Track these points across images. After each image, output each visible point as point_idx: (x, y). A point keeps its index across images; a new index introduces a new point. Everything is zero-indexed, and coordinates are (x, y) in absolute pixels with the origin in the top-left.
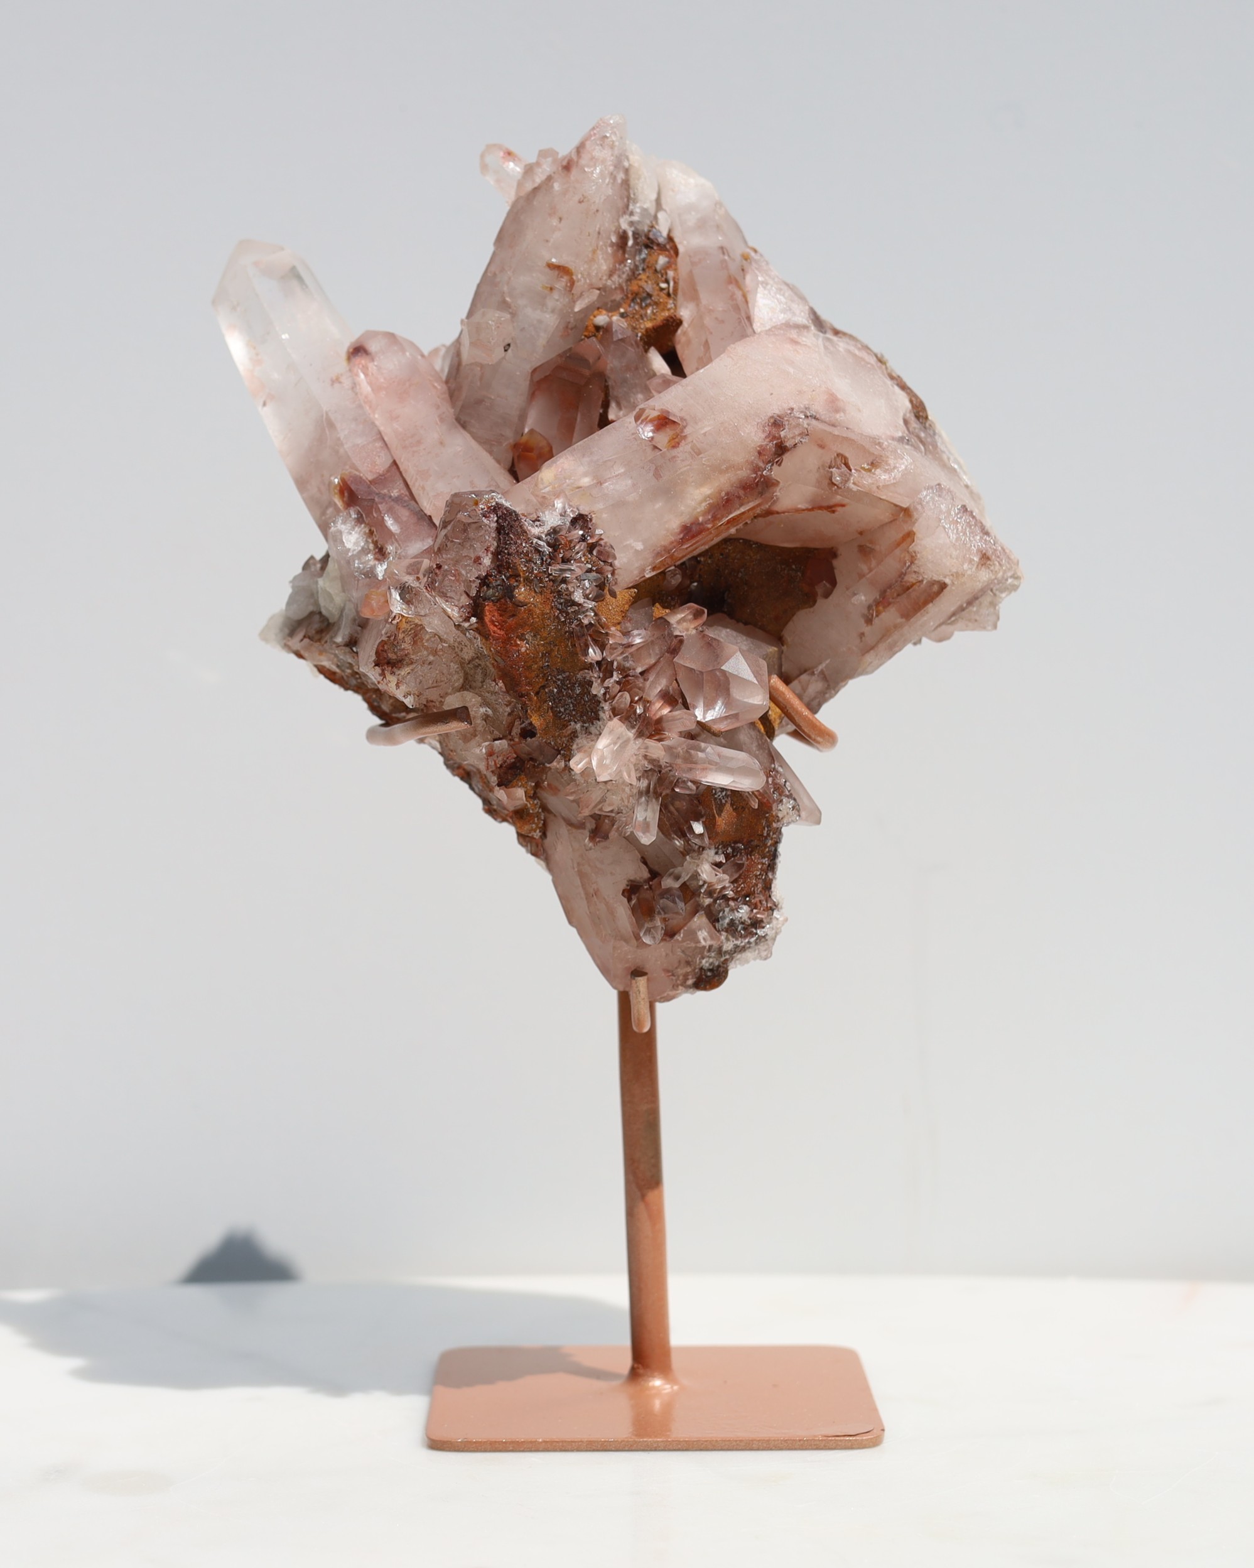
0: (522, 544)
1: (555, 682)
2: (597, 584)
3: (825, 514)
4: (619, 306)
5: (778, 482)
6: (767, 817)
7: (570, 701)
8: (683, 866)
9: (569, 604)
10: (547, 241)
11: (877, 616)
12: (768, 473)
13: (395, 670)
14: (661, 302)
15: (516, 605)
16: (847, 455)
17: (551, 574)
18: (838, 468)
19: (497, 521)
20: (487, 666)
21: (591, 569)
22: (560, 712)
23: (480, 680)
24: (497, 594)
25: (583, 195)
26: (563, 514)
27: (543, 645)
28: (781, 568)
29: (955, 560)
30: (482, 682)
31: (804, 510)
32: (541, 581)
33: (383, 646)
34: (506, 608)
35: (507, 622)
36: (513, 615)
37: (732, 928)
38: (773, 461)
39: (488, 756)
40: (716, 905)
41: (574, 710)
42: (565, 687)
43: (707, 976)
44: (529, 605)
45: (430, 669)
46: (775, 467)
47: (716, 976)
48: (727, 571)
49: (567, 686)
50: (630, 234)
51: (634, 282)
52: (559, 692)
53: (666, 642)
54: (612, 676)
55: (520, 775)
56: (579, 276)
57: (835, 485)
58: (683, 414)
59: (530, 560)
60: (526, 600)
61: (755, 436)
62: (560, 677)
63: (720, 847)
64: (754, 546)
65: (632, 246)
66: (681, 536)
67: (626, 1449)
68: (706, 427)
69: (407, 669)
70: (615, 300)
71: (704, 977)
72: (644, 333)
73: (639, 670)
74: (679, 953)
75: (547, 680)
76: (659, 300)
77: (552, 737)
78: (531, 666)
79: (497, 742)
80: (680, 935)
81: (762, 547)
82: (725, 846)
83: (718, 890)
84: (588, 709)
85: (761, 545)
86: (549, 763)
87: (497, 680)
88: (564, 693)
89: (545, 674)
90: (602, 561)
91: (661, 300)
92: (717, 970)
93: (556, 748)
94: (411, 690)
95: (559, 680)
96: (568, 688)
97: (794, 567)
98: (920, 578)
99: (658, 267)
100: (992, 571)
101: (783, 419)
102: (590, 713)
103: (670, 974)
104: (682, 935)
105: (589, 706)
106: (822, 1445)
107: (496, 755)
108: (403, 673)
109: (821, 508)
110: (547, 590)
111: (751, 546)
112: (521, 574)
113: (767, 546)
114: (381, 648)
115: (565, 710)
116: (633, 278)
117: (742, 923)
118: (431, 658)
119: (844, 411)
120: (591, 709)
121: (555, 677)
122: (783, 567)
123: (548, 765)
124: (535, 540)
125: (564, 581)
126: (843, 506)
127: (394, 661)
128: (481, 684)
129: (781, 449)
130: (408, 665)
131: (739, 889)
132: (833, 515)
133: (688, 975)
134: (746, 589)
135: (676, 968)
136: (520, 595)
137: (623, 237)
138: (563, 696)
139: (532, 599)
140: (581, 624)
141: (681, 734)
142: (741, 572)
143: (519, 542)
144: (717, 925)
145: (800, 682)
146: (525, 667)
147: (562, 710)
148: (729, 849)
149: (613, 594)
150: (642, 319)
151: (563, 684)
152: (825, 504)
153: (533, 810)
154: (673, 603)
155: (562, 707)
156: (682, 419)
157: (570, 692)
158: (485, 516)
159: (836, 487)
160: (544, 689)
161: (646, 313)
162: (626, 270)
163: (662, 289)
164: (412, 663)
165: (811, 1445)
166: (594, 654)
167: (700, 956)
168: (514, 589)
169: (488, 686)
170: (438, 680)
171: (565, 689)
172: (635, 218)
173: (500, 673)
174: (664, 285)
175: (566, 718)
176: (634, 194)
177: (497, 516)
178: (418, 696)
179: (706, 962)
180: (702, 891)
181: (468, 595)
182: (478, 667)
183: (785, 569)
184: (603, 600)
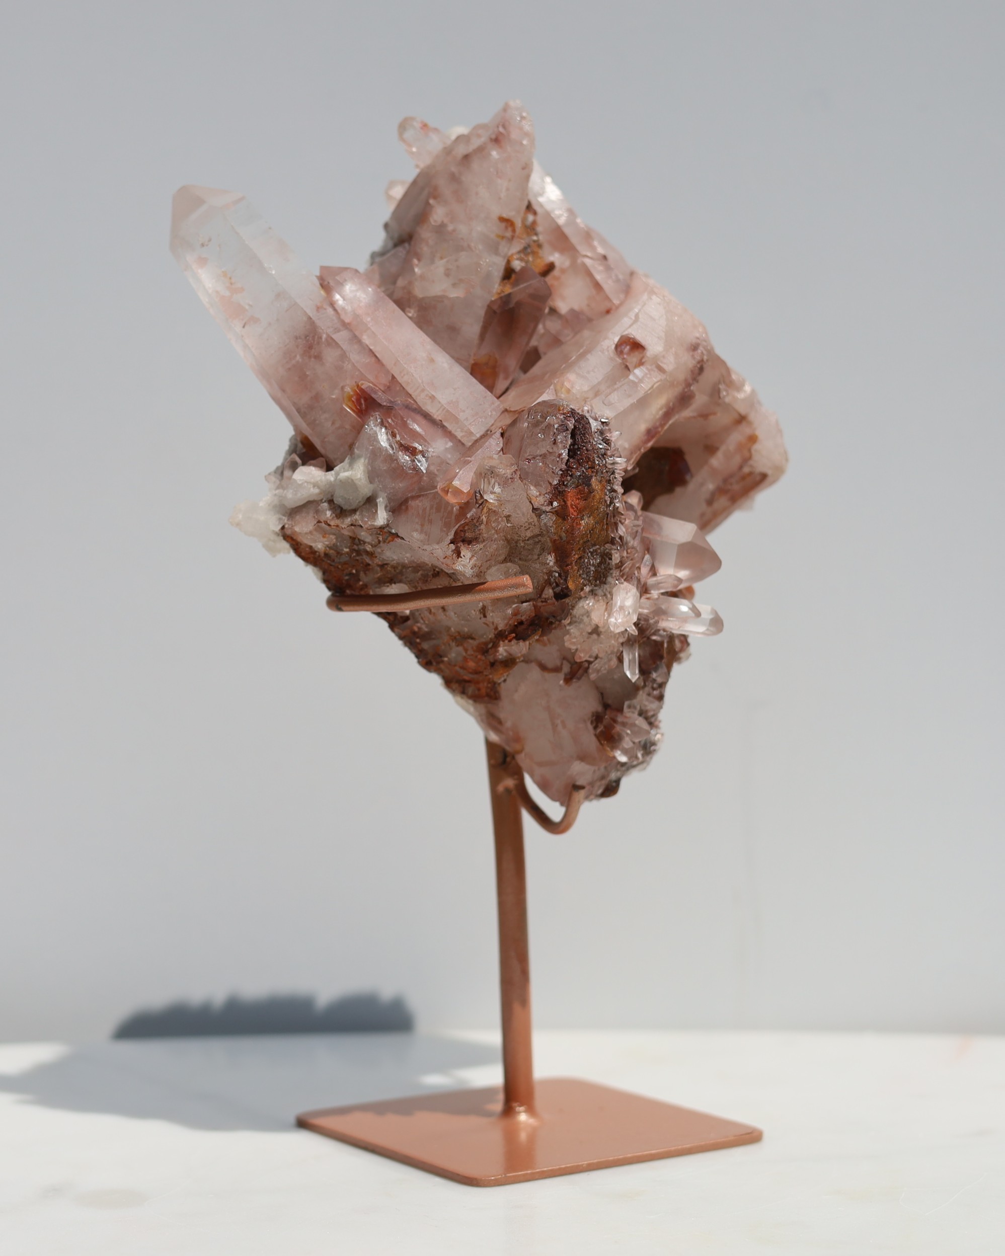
5: (694, 395)
12: (691, 388)
23: (537, 553)
30: (539, 555)
33: (464, 527)
69: (482, 546)
79: (525, 604)
84: (602, 575)
102: (602, 579)
107: (520, 615)
114: (461, 529)
120: (604, 575)
127: (470, 539)
128: (537, 556)
152: (705, 412)
160: (581, 560)
164: (484, 541)
173: (556, 547)
177: (574, 420)
182: (538, 542)
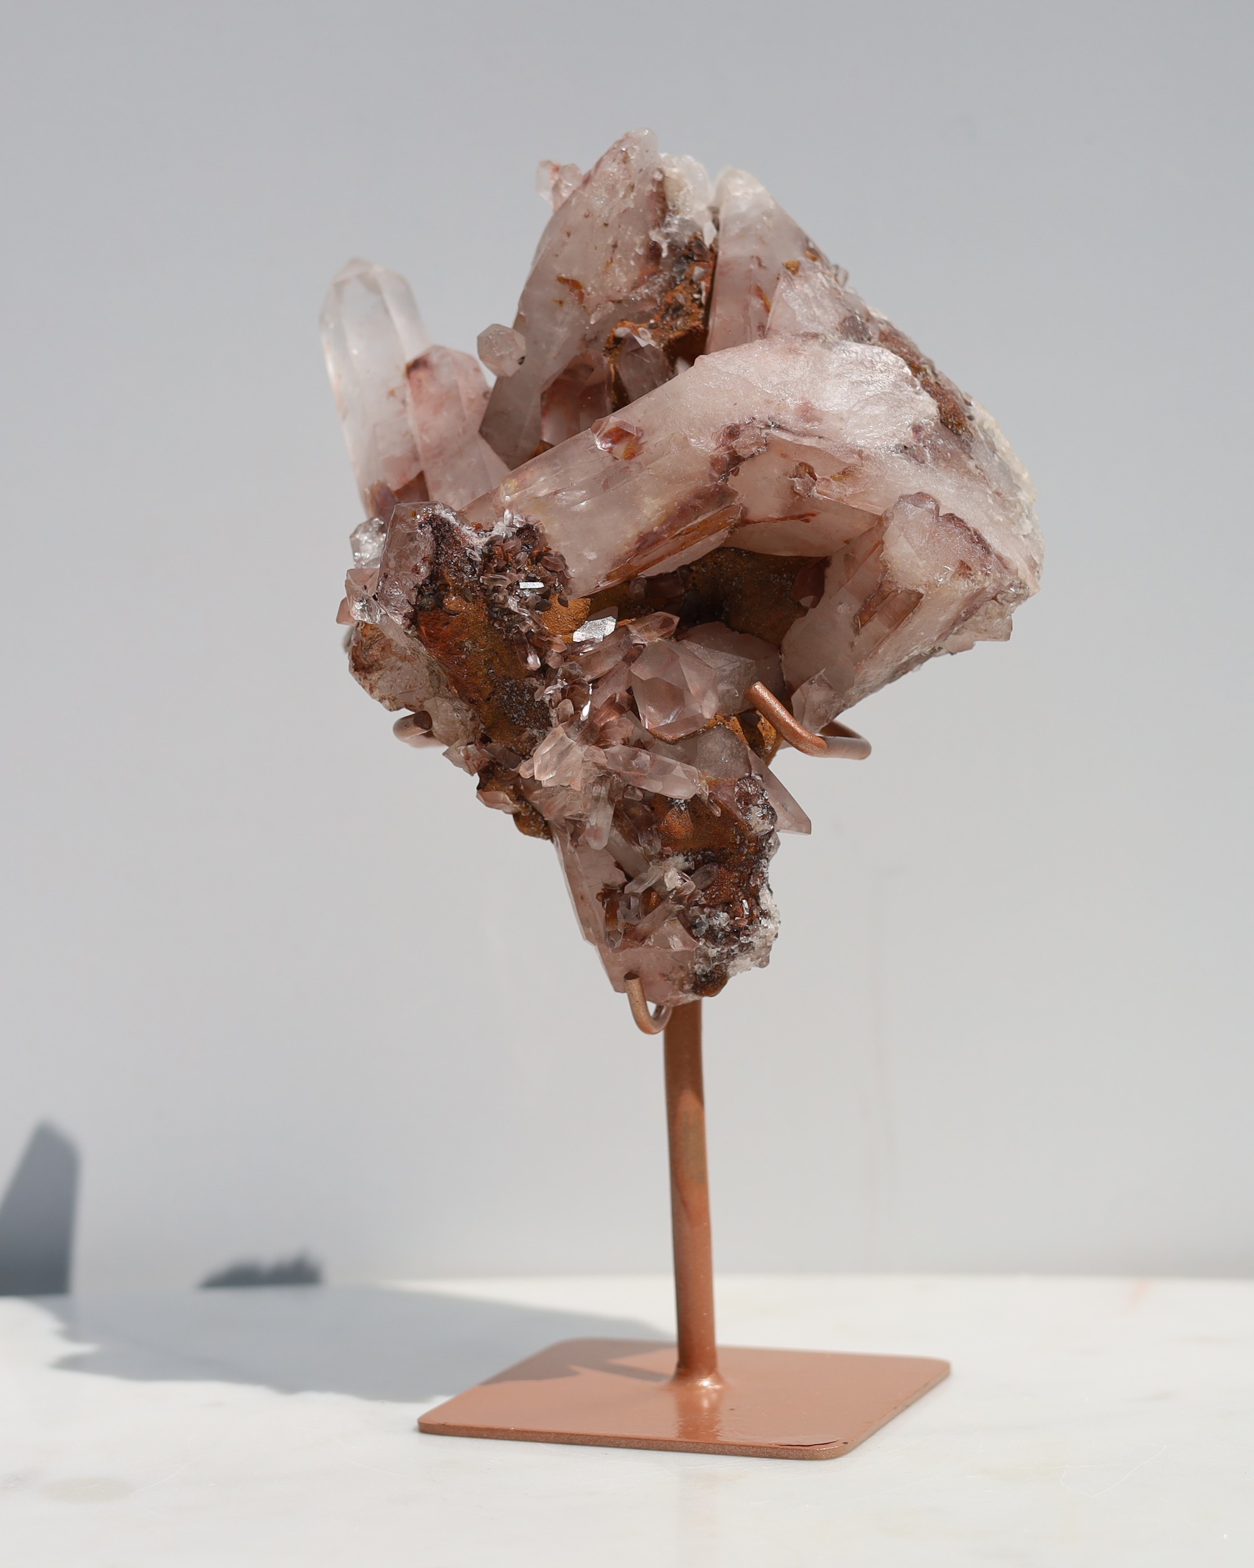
0: (452, 554)
1: (503, 688)
2: (541, 593)
3: (799, 522)
4: (650, 317)
5: (737, 492)
6: (736, 825)
7: (521, 707)
8: (647, 872)
9: (506, 613)
10: (557, 256)
11: (862, 626)
12: (723, 483)
13: (367, 675)
14: (693, 313)
15: (447, 613)
16: (811, 463)
17: (483, 584)
18: (801, 477)
19: (432, 532)
20: (440, 673)
21: (535, 577)
22: (514, 718)
24: (430, 603)
25: (588, 210)
26: (511, 525)
27: (484, 653)
28: (774, 576)
29: (923, 570)
31: (778, 520)
32: (472, 590)
34: (439, 617)
35: (442, 630)
36: (447, 624)
37: (711, 935)
38: (727, 471)
39: (466, 760)
40: (690, 912)
41: (527, 716)
42: (514, 694)
43: (702, 982)
44: (461, 614)
45: (399, 674)
46: (731, 477)
47: (710, 982)
48: (722, 580)
49: (516, 693)
50: (664, 246)
51: (669, 294)
52: (510, 698)
53: (622, 650)
54: (556, 683)
55: (492, 778)
56: (589, 289)
57: (798, 494)
58: (639, 425)
59: (461, 570)
60: (458, 609)
61: (707, 445)
62: (508, 684)
63: (689, 854)
64: (745, 555)
65: (667, 257)
66: (637, 546)
67: (591, 1444)
68: (660, 438)
70: (644, 312)
71: (698, 982)
72: (667, 344)
73: (589, 678)
74: (669, 958)
75: (495, 687)
76: (691, 310)
77: (512, 742)
78: (476, 673)
80: (651, 940)
81: (752, 555)
82: (695, 853)
83: (687, 896)
84: (539, 716)
85: (754, 554)
86: (513, 768)
87: (450, 686)
88: (514, 700)
89: (492, 681)
90: (548, 571)
91: (693, 311)
92: (711, 976)
93: (519, 753)
94: (384, 694)
95: (507, 686)
96: (517, 694)
97: (785, 576)
98: (894, 588)
99: (694, 279)
100: (973, 581)
101: (739, 428)
102: (541, 720)
103: (666, 978)
104: (652, 940)
105: (539, 713)
106: (775, 1453)
108: (374, 678)
109: (793, 518)
110: (480, 599)
111: (742, 554)
112: (450, 583)
113: (760, 555)
115: (519, 716)
116: (669, 289)
117: (722, 930)
118: (399, 664)
119: (820, 420)
120: (542, 716)
121: (503, 684)
122: (776, 576)
123: (513, 770)
124: (469, 551)
125: (496, 590)
126: (813, 515)
129: (736, 460)
130: (377, 670)
131: (714, 896)
132: (807, 523)
133: (683, 980)
134: (740, 597)
135: (670, 973)
136: (450, 603)
137: (654, 251)
138: (514, 702)
139: (464, 608)
140: (519, 632)
141: (626, 742)
142: (735, 581)
143: (450, 552)
144: (694, 931)
145: (801, 690)
146: (470, 674)
147: (516, 716)
148: (699, 856)
149: (564, 603)
150: (672, 330)
151: (512, 691)
152: (797, 513)
153: (524, 813)
154: (643, 612)
155: (515, 714)
156: (639, 430)
157: (519, 698)
158: (421, 527)
159: (798, 497)
161: (676, 324)
162: (659, 282)
163: (694, 300)
164: (381, 669)
165: (763, 1453)
166: (533, 661)
167: (690, 961)
168: (443, 598)
169: (444, 691)
170: (412, 686)
171: (514, 696)
172: (673, 230)
173: (452, 679)
174: (696, 296)
175: (522, 724)
176: (674, 206)
177: (432, 527)
178: (393, 701)
179: (699, 967)
180: (671, 897)
181: (410, 603)
183: (777, 578)
184: (549, 609)
